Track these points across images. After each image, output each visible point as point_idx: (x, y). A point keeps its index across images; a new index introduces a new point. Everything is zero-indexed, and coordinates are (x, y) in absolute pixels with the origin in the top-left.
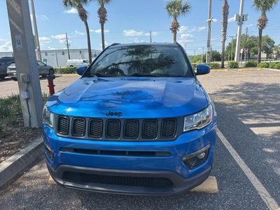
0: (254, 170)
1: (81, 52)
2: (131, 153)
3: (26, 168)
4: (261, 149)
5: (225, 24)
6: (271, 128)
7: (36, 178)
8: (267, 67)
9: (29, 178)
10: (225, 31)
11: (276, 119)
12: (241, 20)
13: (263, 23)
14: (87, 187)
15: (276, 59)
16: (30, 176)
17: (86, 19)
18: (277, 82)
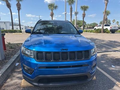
0: (102, 69)
1: (5, 23)
2: (73, 66)
3: (3, 81)
4: (100, 61)
5: (71, 15)
6: (99, 54)
7: (12, 85)
8: (87, 32)
9: (8, 86)
10: (71, 17)
11: (99, 50)
12: (76, 14)
13: (84, 16)
14: (51, 84)
15: (87, 29)
16: (8, 85)
17: (10, 7)
18: (92, 37)
